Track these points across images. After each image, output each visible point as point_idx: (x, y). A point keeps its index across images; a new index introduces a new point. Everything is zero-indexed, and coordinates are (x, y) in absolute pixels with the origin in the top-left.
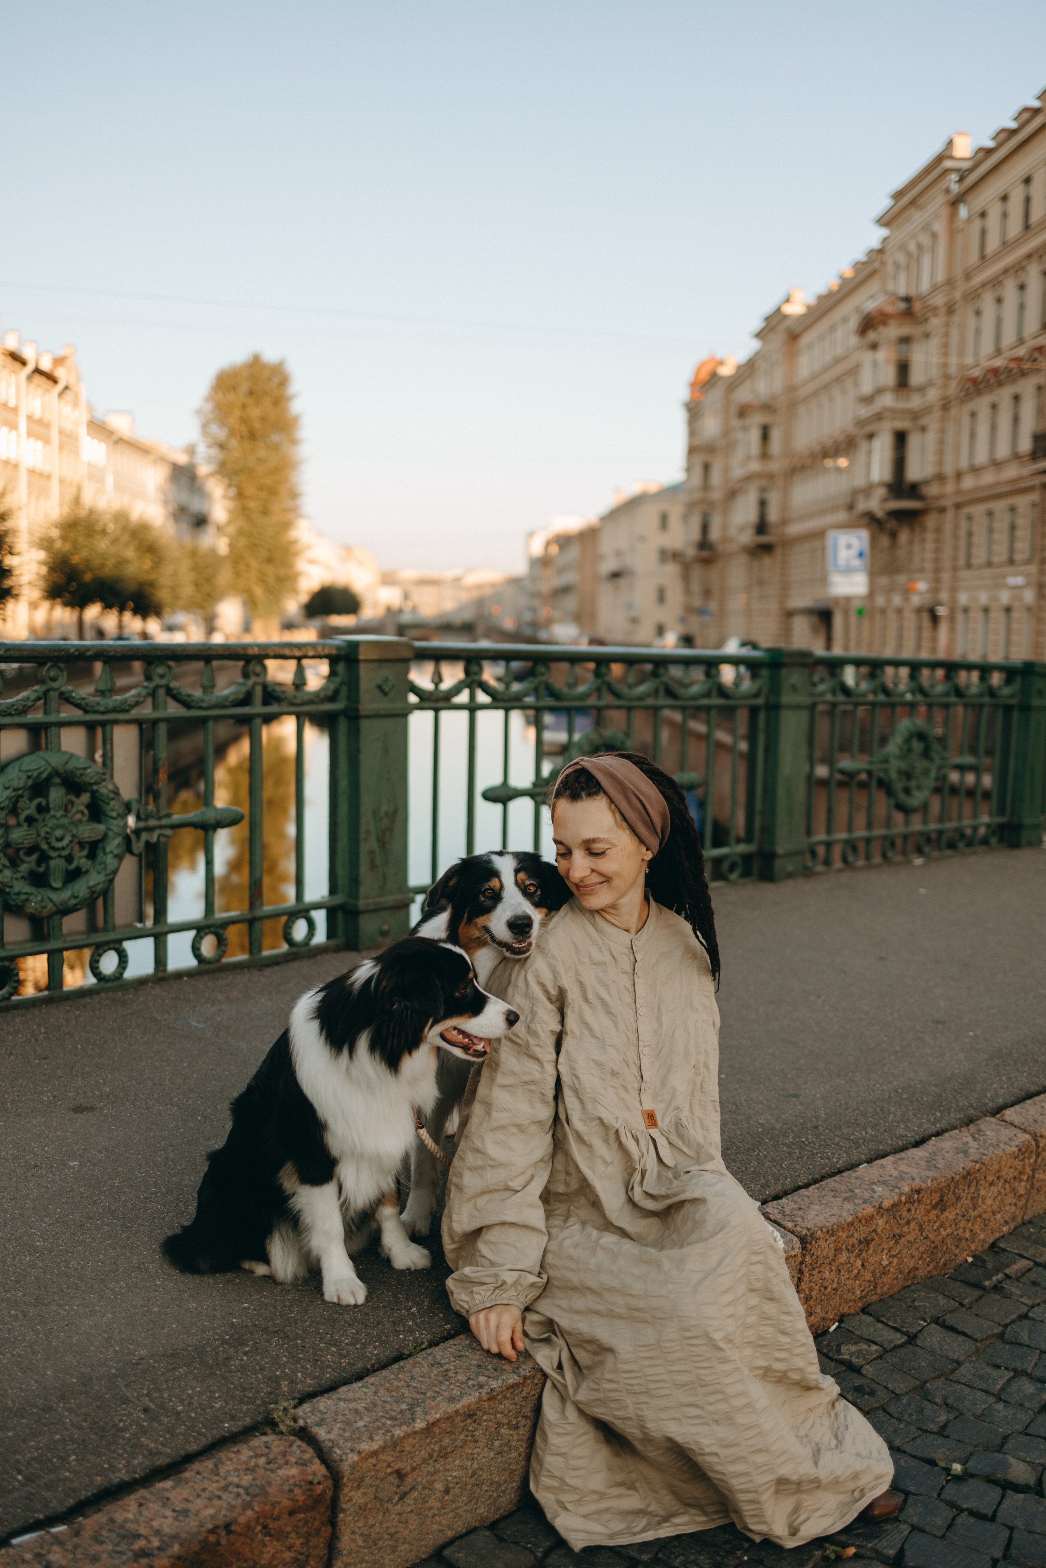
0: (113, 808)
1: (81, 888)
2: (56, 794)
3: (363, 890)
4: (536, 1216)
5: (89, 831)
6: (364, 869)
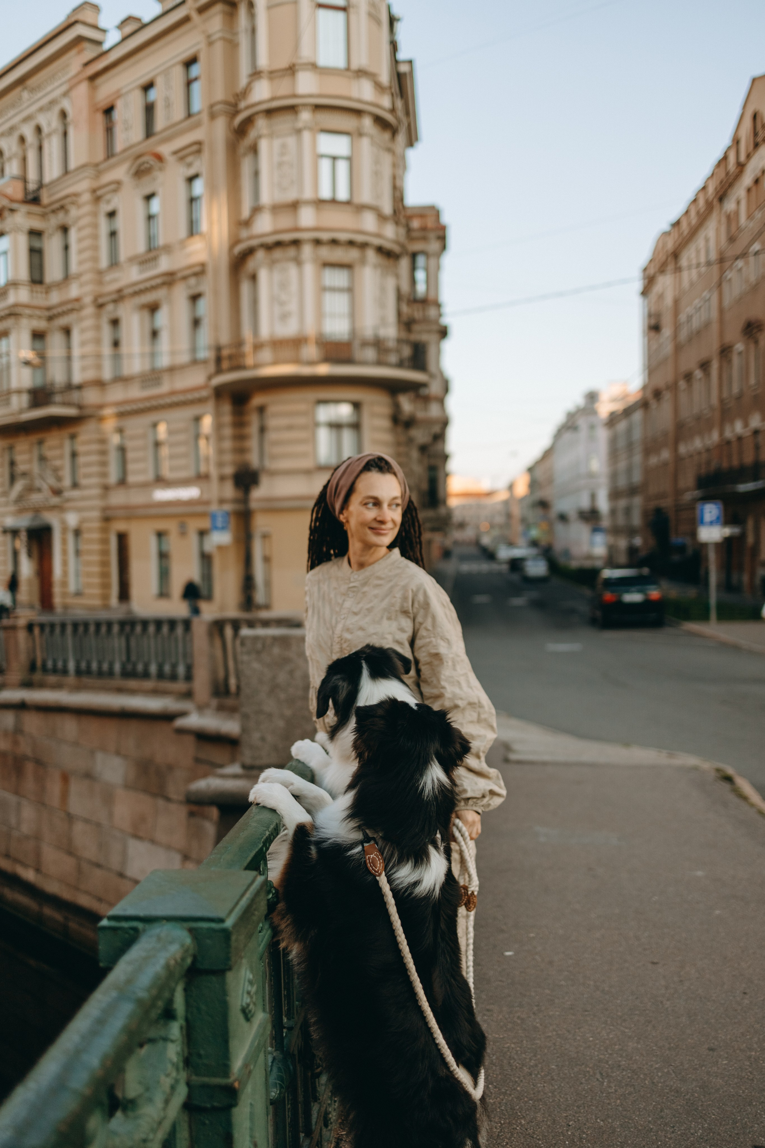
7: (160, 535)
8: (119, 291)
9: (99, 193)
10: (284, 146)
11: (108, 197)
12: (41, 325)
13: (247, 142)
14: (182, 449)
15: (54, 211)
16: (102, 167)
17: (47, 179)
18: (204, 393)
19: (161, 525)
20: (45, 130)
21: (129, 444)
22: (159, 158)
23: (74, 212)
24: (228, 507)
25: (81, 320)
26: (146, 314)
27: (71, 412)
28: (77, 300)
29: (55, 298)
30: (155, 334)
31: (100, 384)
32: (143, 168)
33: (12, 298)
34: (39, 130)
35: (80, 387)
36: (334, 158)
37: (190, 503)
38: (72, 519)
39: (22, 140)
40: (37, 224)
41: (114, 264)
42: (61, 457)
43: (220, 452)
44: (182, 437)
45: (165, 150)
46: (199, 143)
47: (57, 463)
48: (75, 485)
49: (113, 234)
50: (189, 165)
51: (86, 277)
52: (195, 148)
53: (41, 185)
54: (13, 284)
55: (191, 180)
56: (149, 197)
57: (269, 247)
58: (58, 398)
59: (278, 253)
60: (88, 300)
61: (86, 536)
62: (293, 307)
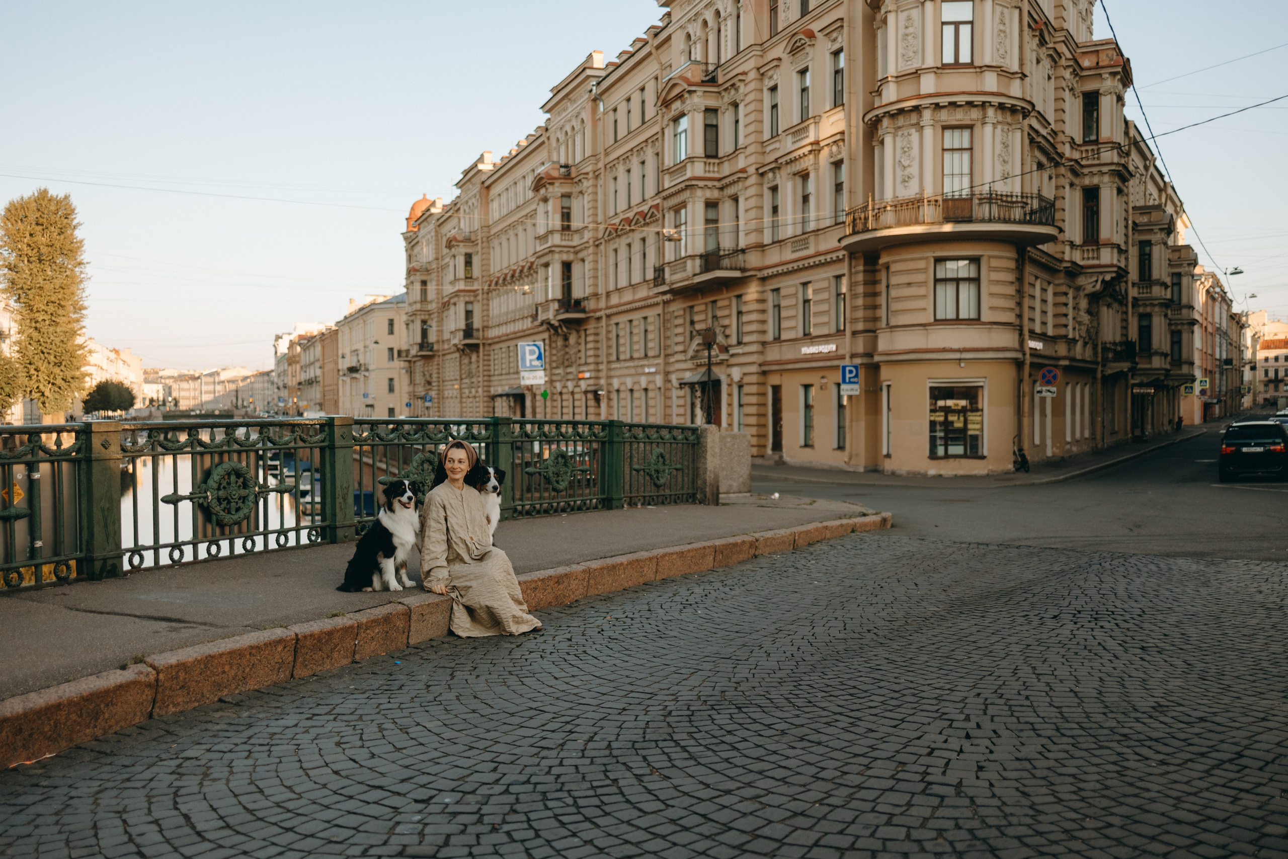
0: (251, 484)
1: (241, 514)
2: (233, 478)
3: (338, 518)
4: (445, 564)
5: (243, 492)
6: (338, 510)
7: (807, 387)
8: (776, 160)
9: (762, 71)
10: (909, 18)
11: (770, 73)
12: (715, 194)
13: (879, 17)
14: (825, 307)
15: (726, 90)
16: (766, 45)
17: (723, 61)
18: (841, 254)
19: (807, 379)
20: (723, 14)
21: (783, 303)
22: (811, 35)
23: (742, 89)
24: (858, 361)
25: (746, 188)
26: (799, 181)
27: (737, 274)
28: (743, 171)
29: (726, 169)
30: (806, 199)
31: (761, 247)
32: (798, 44)
33: (689, 174)
34: (718, 13)
35: (743, 251)
36: (957, 24)
37: (828, 357)
38: (736, 373)
39: (705, 23)
40: (712, 103)
41: (774, 136)
42: (729, 316)
43: (854, 308)
44: (825, 295)
45: (815, 27)
46: (842, 19)
47: (726, 322)
48: (739, 343)
49: (775, 107)
50: (834, 40)
51: (751, 149)
52: (838, 24)
53: (718, 66)
54: (691, 159)
55: (836, 53)
56: (803, 72)
57: (893, 116)
58: (726, 262)
59: (901, 121)
60: (751, 170)
61: (746, 389)
62: (914, 170)
